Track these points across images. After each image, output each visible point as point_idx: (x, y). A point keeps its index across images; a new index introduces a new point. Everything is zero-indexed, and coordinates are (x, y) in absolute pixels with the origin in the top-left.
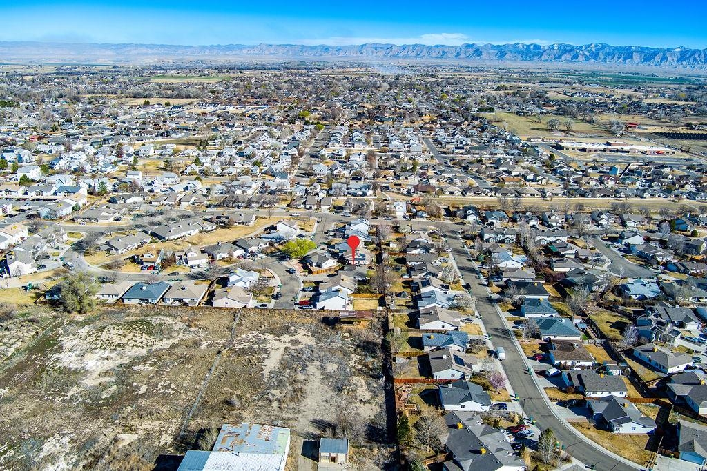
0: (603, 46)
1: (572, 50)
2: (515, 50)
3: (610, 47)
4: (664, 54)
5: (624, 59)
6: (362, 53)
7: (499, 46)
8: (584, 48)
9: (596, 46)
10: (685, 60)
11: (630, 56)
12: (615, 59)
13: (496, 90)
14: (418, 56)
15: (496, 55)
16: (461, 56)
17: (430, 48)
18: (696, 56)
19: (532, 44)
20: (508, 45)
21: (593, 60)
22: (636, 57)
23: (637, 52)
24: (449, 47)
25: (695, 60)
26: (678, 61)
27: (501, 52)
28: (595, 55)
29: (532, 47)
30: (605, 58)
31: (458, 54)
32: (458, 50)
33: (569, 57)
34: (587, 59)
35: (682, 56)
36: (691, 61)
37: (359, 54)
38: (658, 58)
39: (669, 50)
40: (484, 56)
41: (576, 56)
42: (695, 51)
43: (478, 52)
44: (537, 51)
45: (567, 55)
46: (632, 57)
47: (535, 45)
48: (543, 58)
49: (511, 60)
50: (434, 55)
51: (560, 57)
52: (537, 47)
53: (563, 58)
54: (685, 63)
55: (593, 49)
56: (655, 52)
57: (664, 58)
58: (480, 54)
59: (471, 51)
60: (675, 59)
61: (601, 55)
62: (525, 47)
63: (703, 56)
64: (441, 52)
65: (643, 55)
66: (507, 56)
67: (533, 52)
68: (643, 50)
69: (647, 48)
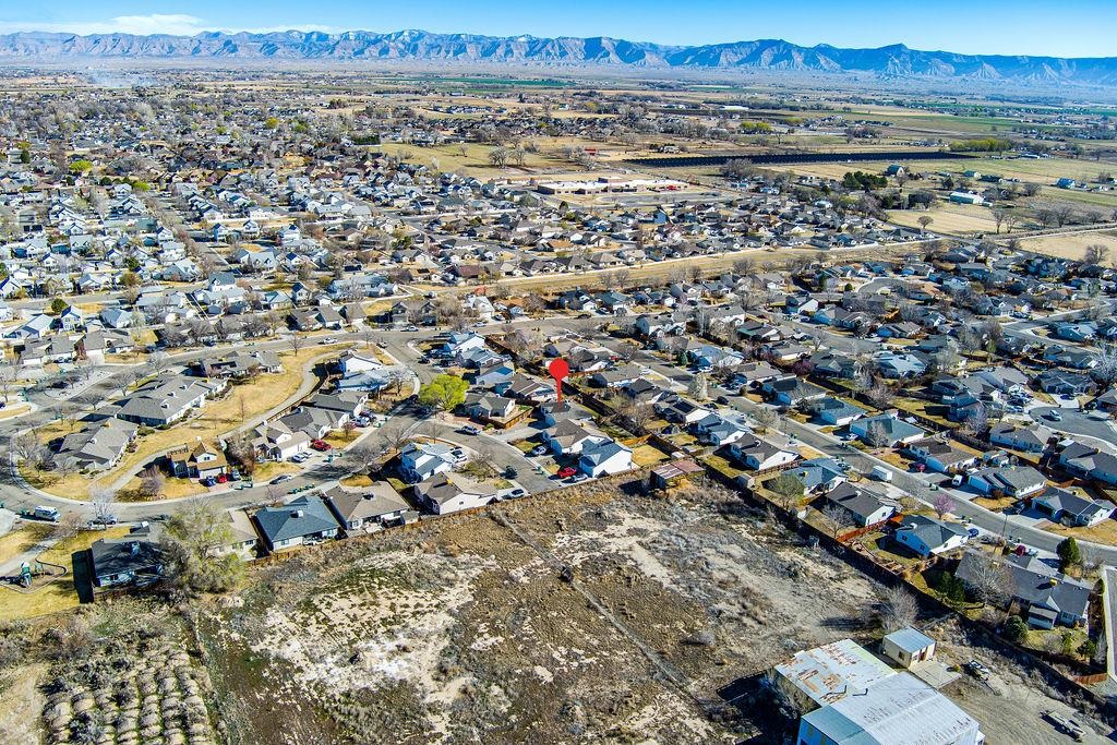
0: (421, 36)
1: (377, 41)
2: (288, 41)
3: (431, 36)
4: (508, 46)
5: (456, 54)
6: (16, 50)
7: (261, 36)
8: (393, 38)
9: (410, 34)
10: (536, 53)
11: (462, 49)
12: (443, 53)
13: (330, 108)
14: (125, 53)
15: (260, 51)
16: (203, 53)
17: (145, 40)
18: (549, 47)
19: (312, 33)
20: (276, 34)
21: (412, 56)
22: (471, 50)
23: (470, 43)
24: (179, 38)
25: (548, 54)
26: (527, 55)
27: (269, 46)
28: (412, 48)
29: (314, 37)
30: (428, 53)
31: (196, 50)
32: (196, 44)
33: (374, 50)
34: (402, 54)
35: (531, 49)
36: (544, 55)
37: (9, 51)
38: (500, 51)
39: (511, 39)
40: (242, 52)
41: (385, 51)
42: (547, 41)
43: (230, 45)
44: (324, 44)
45: (372, 48)
46: (465, 50)
47: (318, 33)
48: (336, 53)
49: (286, 58)
50: (154, 51)
51: (362, 52)
52: (323, 37)
53: (367, 52)
54: (536, 58)
55: (408, 39)
56: (495, 44)
57: (509, 52)
58: (235, 49)
59: (217, 45)
60: (523, 53)
61: (422, 48)
62: (304, 37)
63: (557, 47)
64: (166, 47)
65: (480, 47)
66: (279, 52)
67: (316, 44)
68: (478, 40)
69: (482, 37)
